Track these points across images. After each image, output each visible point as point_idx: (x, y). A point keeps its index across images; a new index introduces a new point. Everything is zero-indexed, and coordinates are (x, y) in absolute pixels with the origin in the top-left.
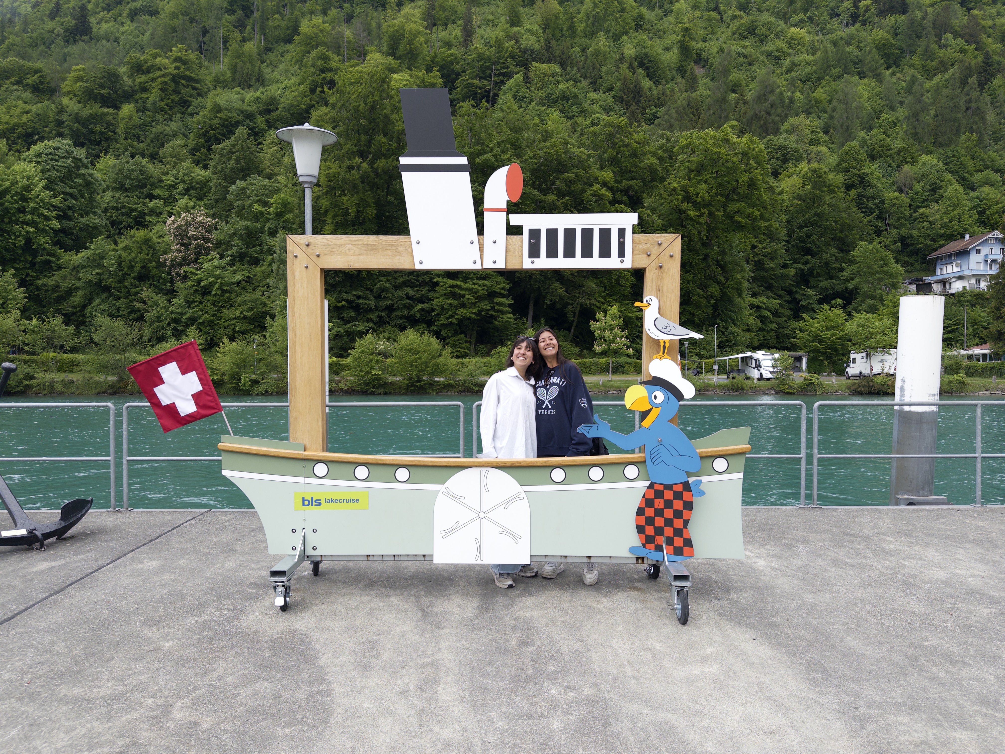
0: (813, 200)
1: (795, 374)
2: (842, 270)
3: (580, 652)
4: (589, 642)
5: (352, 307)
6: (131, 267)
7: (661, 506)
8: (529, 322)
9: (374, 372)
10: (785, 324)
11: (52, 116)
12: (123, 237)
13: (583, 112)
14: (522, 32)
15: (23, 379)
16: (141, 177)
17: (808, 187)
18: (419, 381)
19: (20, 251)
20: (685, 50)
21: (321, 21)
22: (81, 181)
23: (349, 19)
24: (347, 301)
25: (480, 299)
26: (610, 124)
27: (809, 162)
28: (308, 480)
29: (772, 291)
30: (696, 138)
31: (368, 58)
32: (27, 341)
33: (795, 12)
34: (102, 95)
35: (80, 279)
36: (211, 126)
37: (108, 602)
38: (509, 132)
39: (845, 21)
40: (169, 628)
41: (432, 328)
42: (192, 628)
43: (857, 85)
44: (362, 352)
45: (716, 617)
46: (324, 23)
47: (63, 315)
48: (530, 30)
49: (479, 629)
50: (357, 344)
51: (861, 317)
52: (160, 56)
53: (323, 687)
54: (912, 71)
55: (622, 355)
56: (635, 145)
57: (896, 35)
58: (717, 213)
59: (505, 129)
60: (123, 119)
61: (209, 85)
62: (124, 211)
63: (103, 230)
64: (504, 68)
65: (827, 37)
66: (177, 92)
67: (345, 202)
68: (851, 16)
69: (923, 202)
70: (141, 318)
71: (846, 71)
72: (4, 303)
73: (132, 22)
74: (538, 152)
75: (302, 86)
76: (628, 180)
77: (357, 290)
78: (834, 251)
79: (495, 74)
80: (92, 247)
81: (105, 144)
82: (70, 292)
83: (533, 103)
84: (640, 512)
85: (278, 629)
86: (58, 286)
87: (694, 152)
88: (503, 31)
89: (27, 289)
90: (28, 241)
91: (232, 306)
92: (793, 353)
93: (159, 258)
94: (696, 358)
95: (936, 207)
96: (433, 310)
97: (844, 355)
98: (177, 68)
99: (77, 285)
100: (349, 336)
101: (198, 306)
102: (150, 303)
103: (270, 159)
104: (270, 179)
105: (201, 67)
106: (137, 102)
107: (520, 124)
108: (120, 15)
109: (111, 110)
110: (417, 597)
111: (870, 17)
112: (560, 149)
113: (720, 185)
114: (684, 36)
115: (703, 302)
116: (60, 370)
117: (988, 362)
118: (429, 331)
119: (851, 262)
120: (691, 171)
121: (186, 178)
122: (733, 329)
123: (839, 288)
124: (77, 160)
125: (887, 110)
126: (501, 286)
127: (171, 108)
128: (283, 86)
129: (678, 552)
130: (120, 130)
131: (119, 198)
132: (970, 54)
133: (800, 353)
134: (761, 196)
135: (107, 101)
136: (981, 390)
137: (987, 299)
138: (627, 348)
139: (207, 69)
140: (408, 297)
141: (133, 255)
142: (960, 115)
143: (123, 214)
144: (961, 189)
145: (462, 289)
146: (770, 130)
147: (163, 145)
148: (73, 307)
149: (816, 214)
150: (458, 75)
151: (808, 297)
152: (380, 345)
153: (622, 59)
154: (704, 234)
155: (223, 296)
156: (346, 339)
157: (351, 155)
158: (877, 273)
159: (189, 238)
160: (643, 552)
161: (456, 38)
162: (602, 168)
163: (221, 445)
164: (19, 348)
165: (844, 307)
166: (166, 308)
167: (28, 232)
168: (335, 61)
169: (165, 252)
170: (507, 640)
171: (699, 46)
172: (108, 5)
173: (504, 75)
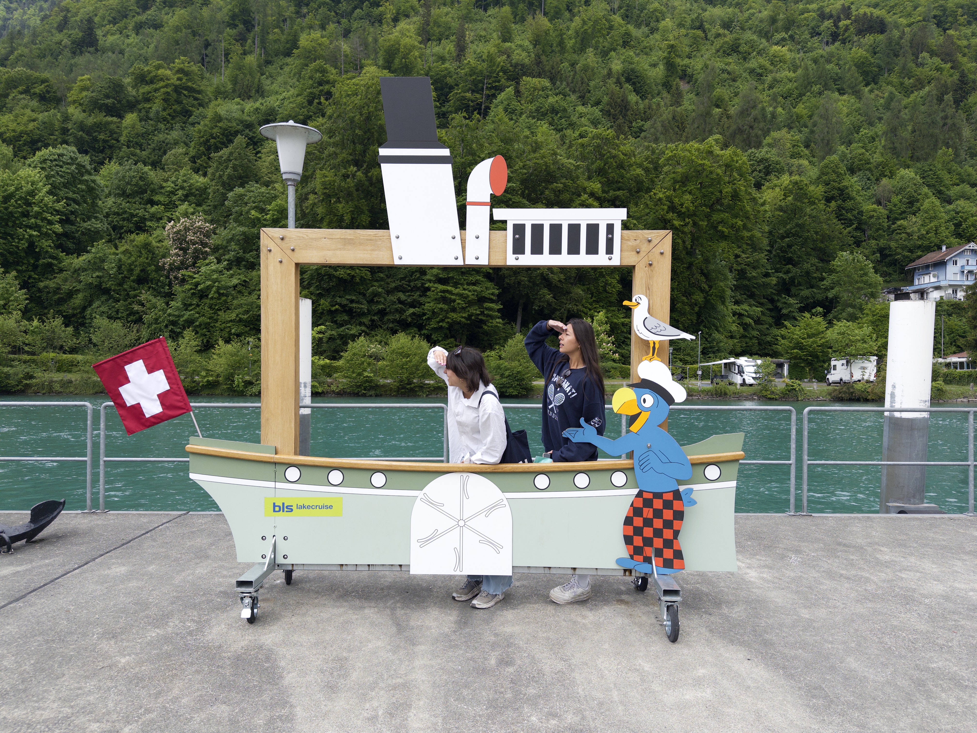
0: (794, 212)
1: (777, 380)
2: (823, 279)
3: (563, 673)
4: (573, 661)
5: (345, 311)
6: (131, 271)
7: (650, 516)
8: (518, 327)
9: (366, 374)
10: (767, 332)
11: (57, 125)
12: (123, 241)
13: (572, 125)
14: (514, 47)
15: (23, 378)
16: (142, 183)
17: (790, 198)
18: (410, 383)
19: (23, 254)
20: (670, 66)
21: (319, 35)
22: (84, 187)
23: (346, 34)
24: (340, 305)
25: (470, 303)
26: (597, 136)
27: (791, 174)
28: (279, 485)
29: (754, 300)
30: (681, 150)
31: (364, 71)
32: (27, 342)
33: (777, 31)
34: (106, 105)
35: (80, 282)
36: (211, 135)
37: (68, 611)
38: (500, 143)
39: (825, 40)
40: (128, 641)
41: (423, 332)
42: (152, 642)
43: (836, 101)
44: (354, 354)
45: (708, 634)
46: (322, 37)
47: (63, 316)
48: (521, 46)
49: (456, 646)
50: (349, 346)
51: (841, 326)
52: (163, 68)
53: (285, 712)
54: (890, 87)
55: (608, 359)
56: (622, 156)
57: (875, 53)
58: (701, 223)
59: (496, 140)
60: (126, 128)
61: (210, 95)
62: (125, 216)
63: (105, 235)
64: (495, 82)
65: (807, 55)
66: (179, 102)
67: (340, 209)
68: (831, 35)
69: (901, 214)
70: (139, 320)
71: (826, 87)
72: (6, 304)
73: (137, 35)
74: (528, 162)
75: (299, 98)
76: (614, 190)
77: (350, 295)
78: (814, 260)
79: (487, 88)
80: (93, 250)
81: (108, 152)
82: (71, 294)
83: (524, 116)
84: (628, 521)
85: (243, 643)
86: (59, 289)
87: (679, 164)
88: (495, 46)
89: (29, 290)
90: (32, 245)
91: (228, 309)
92: (775, 360)
93: (158, 262)
94: (680, 364)
95: (914, 219)
96: (424, 314)
97: (824, 362)
98: (179, 79)
99: (78, 288)
100: (342, 338)
101: (195, 308)
102: (148, 305)
103: (267, 167)
104: (267, 186)
105: (202, 78)
106: (140, 111)
107: (511, 135)
108: (126, 28)
109: (115, 119)
110: (393, 609)
111: (849, 36)
112: (549, 160)
113: (704, 196)
114: (669, 53)
115: (687, 308)
116: (59, 370)
117: (965, 370)
118: (420, 335)
119: (831, 271)
120: (675, 181)
121: (185, 184)
122: (716, 335)
123: (819, 297)
124: (80, 166)
125: (866, 126)
126: (490, 291)
127: (173, 118)
128: (281, 97)
129: (668, 564)
130: (122, 139)
131: (121, 204)
132: (945, 73)
133: (782, 360)
134: (744, 207)
135: (111, 111)
136: (959, 397)
137: (964, 308)
138: (613, 353)
139: (209, 80)
140: (400, 302)
141: (133, 259)
142: (937, 131)
143: (124, 219)
144: (937, 202)
145: (453, 294)
146: (753, 144)
147: (165, 153)
148: (74, 309)
149: (798, 225)
150: (451, 88)
151: (790, 305)
152: (371, 348)
153: (610, 74)
154: (688, 244)
155: (219, 299)
156: (339, 342)
157: (346, 163)
158: (857, 282)
159: (188, 243)
160: (631, 564)
161: (449, 52)
162: (589, 178)
163: (189, 447)
164: (19, 349)
165: (825, 315)
166: (164, 311)
167: (31, 236)
168: (332, 73)
169: (164, 256)
170: (486, 659)
171: (684, 62)
172: (114, 18)
173: (496, 88)
